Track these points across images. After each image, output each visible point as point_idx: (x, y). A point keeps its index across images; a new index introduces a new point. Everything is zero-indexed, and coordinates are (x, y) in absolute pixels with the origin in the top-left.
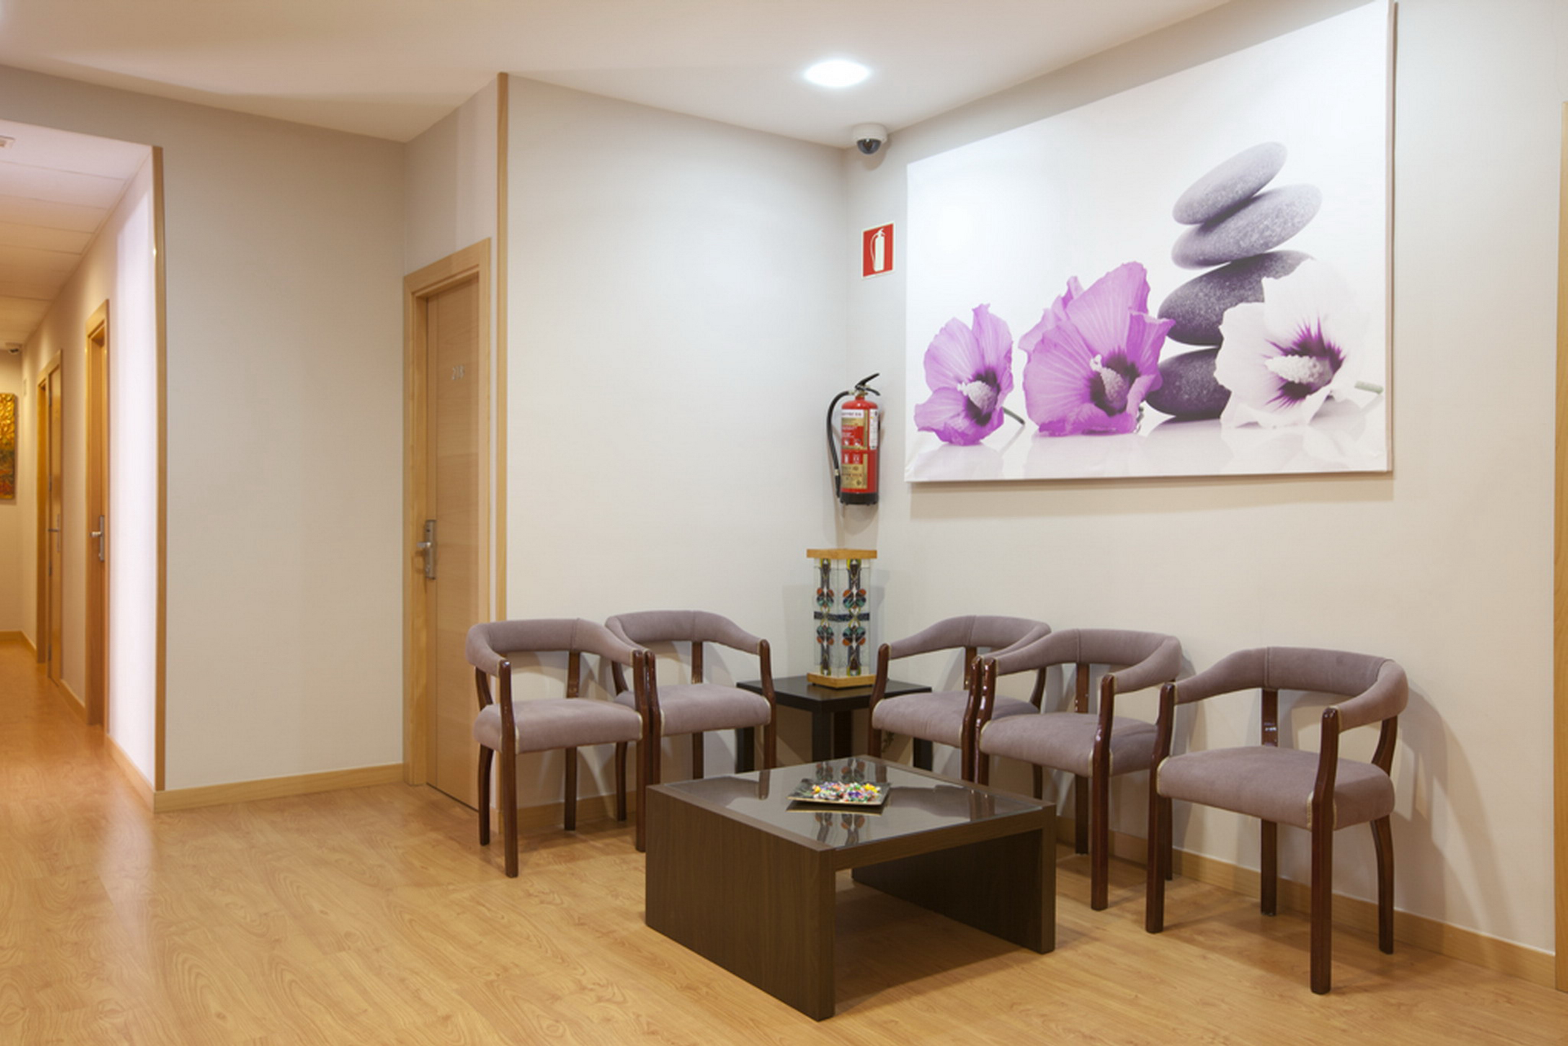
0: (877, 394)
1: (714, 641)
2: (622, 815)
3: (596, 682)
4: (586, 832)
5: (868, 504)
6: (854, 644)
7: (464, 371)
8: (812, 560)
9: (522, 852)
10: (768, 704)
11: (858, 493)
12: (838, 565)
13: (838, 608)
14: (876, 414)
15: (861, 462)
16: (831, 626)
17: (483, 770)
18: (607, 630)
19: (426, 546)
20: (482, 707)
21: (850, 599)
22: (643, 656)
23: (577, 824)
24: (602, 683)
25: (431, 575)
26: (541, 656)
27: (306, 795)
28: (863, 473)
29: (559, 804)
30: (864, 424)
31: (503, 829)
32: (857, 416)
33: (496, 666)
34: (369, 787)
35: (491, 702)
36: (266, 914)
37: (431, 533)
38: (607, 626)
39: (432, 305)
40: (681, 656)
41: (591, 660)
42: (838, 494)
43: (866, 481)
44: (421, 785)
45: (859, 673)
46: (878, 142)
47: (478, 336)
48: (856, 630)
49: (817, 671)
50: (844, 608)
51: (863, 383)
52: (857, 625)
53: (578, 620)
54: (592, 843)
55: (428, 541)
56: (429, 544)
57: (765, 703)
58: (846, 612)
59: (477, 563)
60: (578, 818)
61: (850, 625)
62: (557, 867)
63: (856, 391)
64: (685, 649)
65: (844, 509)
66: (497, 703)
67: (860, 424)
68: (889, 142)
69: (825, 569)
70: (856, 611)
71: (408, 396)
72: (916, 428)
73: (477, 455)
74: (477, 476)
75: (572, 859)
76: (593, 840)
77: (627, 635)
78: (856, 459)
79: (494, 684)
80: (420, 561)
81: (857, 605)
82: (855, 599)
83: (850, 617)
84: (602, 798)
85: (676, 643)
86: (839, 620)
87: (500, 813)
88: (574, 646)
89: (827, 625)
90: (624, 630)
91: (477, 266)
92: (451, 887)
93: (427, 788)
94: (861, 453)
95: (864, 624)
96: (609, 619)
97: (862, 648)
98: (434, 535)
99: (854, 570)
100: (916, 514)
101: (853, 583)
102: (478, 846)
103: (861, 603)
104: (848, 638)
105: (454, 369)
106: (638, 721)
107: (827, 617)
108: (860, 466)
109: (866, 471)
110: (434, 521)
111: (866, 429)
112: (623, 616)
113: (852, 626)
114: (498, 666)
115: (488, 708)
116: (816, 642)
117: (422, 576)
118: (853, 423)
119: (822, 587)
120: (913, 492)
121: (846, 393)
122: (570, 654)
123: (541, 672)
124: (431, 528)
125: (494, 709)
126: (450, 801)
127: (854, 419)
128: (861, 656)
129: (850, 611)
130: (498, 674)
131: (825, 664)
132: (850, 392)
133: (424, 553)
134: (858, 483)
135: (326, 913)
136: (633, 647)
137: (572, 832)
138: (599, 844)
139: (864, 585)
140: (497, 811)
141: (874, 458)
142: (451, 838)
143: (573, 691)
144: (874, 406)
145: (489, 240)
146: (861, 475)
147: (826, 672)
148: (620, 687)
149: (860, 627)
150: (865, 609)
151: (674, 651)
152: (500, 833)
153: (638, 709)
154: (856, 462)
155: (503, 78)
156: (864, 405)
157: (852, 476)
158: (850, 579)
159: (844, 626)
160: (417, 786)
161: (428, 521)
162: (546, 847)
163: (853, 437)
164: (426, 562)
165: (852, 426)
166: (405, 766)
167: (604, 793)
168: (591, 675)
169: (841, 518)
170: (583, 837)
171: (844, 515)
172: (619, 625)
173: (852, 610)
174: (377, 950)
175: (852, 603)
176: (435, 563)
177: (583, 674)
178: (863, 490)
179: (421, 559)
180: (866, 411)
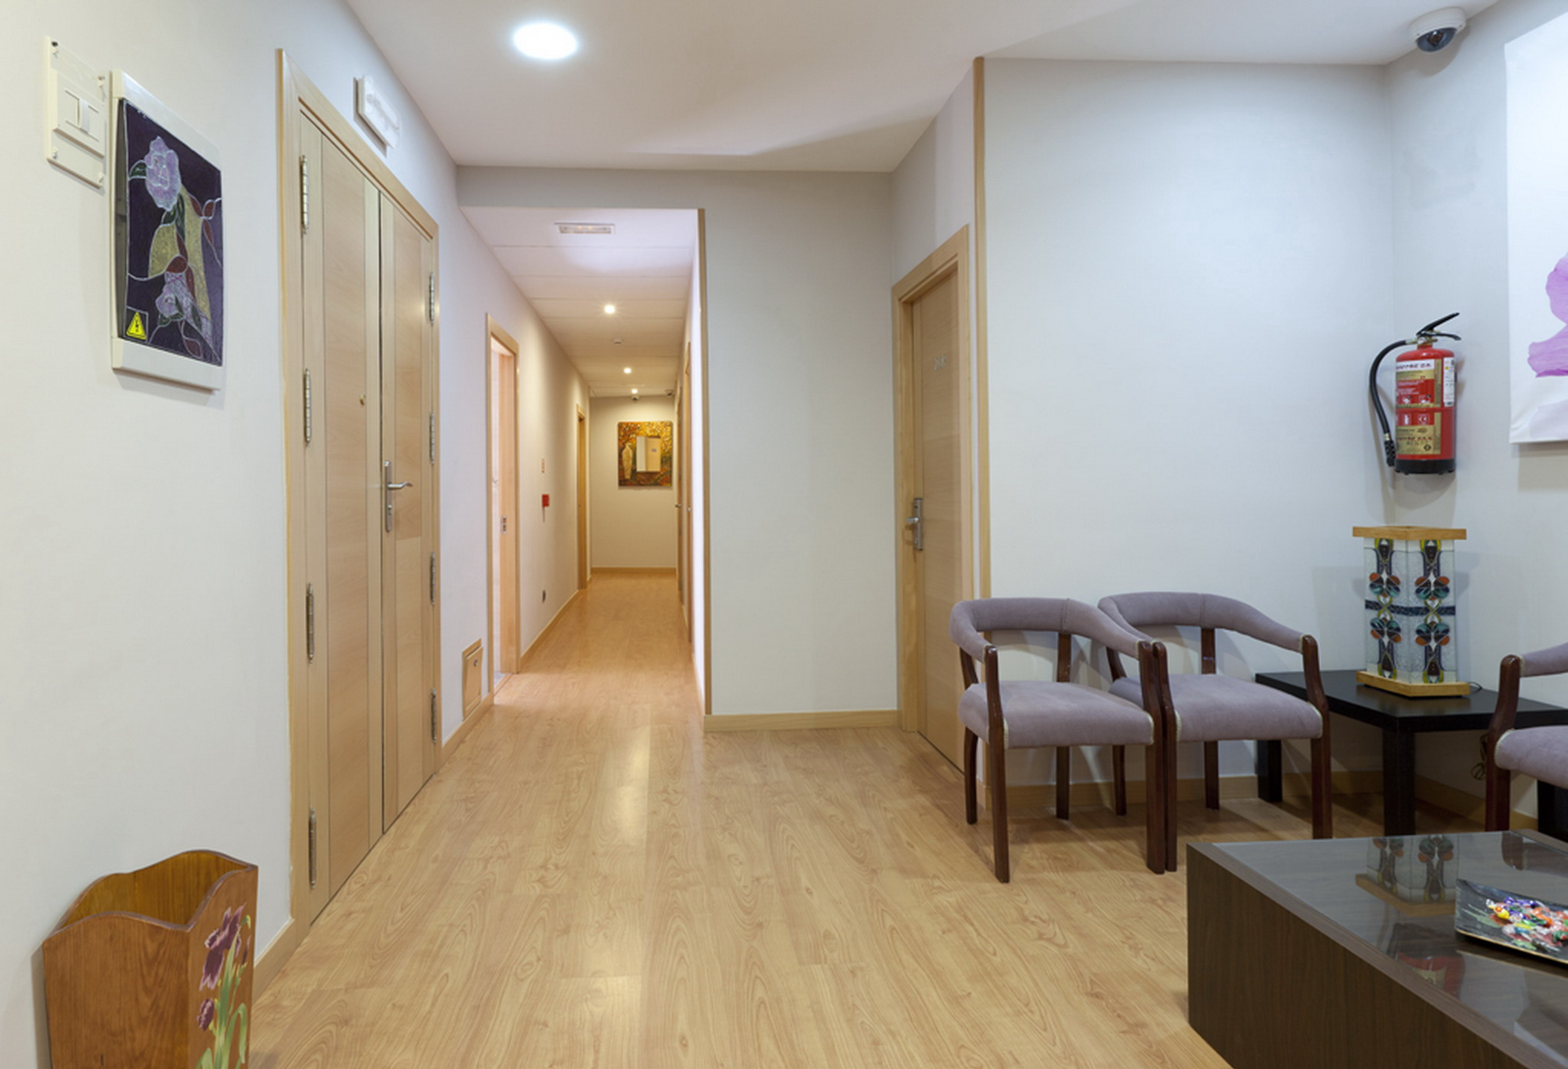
0: (1456, 338)
1: (1231, 629)
2: (1121, 808)
3: (1087, 663)
4: (1081, 826)
5: (1441, 473)
6: (1433, 644)
7: (945, 361)
8: (1361, 540)
9: (1013, 843)
10: (1318, 713)
11: (1424, 459)
12: (1407, 547)
13: (1408, 597)
14: (1453, 363)
15: (1431, 422)
16: (1394, 619)
17: (969, 749)
18: (1100, 611)
19: (914, 521)
20: (967, 686)
21: (1425, 589)
22: (1151, 649)
23: (1071, 810)
24: (1095, 664)
25: (919, 547)
26: (1028, 635)
27: (816, 730)
28: (1434, 434)
29: (1050, 787)
30: (1436, 376)
31: (990, 805)
32: (1425, 368)
33: (981, 651)
34: (868, 728)
35: (976, 681)
36: (758, 879)
37: (918, 510)
38: (1100, 607)
39: (917, 307)
40: (1186, 641)
41: (1082, 642)
42: (1390, 462)
43: (1439, 446)
44: (914, 732)
45: (1441, 680)
46: (1450, 31)
47: (957, 325)
48: (1435, 627)
49: (1373, 672)
50: (1417, 599)
51: (1431, 327)
52: (1436, 620)
53: (1068, 600)
54: (1091, 844)
55: (916, 516)
56: (916, 519)
57: (1314, 712)
58: (1421, 604)
59: (960, 540)
60: (1071, 803)
61: (1426, 620)
62: (1053, 876)
63: (1418, 338)
64: (1193, 638)
65: (1394, 479)
66: (982, 682)
67: (1429, 377)
68: (1467, 31)
69: (1384, 552)
70: (1434, 604)
71: (896, 390)
72: (1535, 373)
73: (959, 436)
74: (959, 456)
75: (1070, 867)
76: (1092, 840)
77: (1124, 617)
78: (1423, 419)
79: (980, 668)
80: (909, 535)
81: (1436, 595)
82: (1433, 589)
83: (1426, 610)
84: (1096, 785)
85: (1179, 627)
86: (1410, 614)
87: (987, 789)
88: (1065, 628)
89: (1388, 618)
90: (1120, 611)
91: (956, 255)
92: (937, 883)
93: (918, 737)
94: (1430, 412)
95: (1447, 620)
96: (1102, 600)
97: (1444, 649)
98: (921, 510)
99: (1431, 554)
100: (1526, 482)
101: (1429, 570)
102: (965, 823)
103: (1441, 593)
104: (1423, 636)
105: (936, 360)
106: (1148, 723)
107: (1389, 608)
108: (1430, 428)
109: (1438, 433)
110: (921, 499)
111: (1439, 382)
112: (1118, 596)
113: (1429, 621)
114: (984, 652)
115: (973, 686)
116: (1370, 636)
117: (911, 548)
118: (1418, 377)
119: (1379, 571)
120: (1521, 456)
121: (1403, 343)
122: (1060, 635)
123: (1028, 650)
124: (919, 506)
125: (979, 690)
126: (938, 756)
127: (1420, 372)
128: (1443, 659)
129: (1426, 603)
130: (983, 660)
131: (1387, 664)
132: (1407, 342)
133: (913, 527)
134: (1427, 448)
135: (811, 893)
136: (1137, 637)
137: (1065, 822)
138: (1098, 846)
139: (1445, 571)
140: (984, 787)
141: (1449, 416)
142: (939, 807)
143: (1063, 675)
144: (1450, 354)
145: (967, 227)
146: (1430, 438)
147: (1387, 674)
148: (1117, 672)
149: (1441, 623)
150: (1448, 601)
151: (1178, 635)
152: (987, 809)
153: (1147, 708)
154: (1424, 423)
155: (979, 63)
156: (1432, 354)
157: (1416, 439)
158: (1425, 565)
159: (1417, 622)
160: (910, 732)
161: (916, 499)
162: (1038, 840)
163: (1417, 393)
164: (915, 535)
165: (1415, 381)
166: (899, 713)
167: (1098, 780)
168: (1082, 655)
169: (1390, 490)
170: (1078, 832)
171: (1394, 487)
172: (1114, 606)
173: (1429, 602)
174: (853, 972)
175: (1427, 594)
176: (922, 536)
177: (1074, 654)
178: (1433, 456)
179: (910, 532)
180: (1439, 361)
